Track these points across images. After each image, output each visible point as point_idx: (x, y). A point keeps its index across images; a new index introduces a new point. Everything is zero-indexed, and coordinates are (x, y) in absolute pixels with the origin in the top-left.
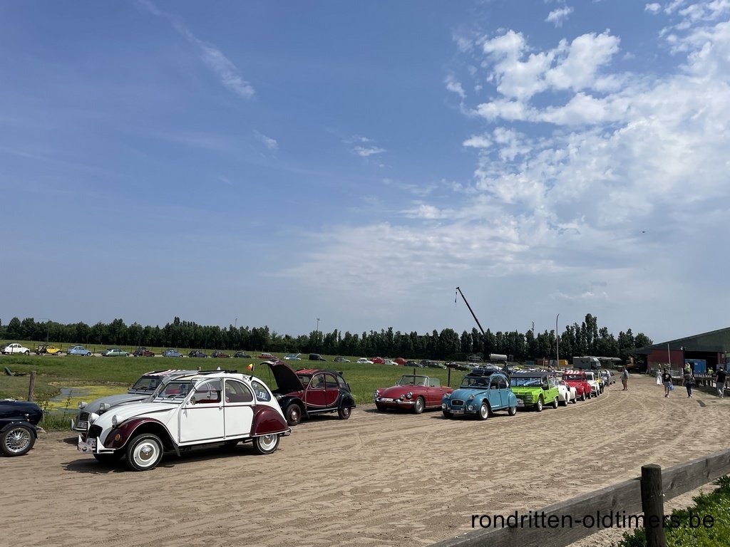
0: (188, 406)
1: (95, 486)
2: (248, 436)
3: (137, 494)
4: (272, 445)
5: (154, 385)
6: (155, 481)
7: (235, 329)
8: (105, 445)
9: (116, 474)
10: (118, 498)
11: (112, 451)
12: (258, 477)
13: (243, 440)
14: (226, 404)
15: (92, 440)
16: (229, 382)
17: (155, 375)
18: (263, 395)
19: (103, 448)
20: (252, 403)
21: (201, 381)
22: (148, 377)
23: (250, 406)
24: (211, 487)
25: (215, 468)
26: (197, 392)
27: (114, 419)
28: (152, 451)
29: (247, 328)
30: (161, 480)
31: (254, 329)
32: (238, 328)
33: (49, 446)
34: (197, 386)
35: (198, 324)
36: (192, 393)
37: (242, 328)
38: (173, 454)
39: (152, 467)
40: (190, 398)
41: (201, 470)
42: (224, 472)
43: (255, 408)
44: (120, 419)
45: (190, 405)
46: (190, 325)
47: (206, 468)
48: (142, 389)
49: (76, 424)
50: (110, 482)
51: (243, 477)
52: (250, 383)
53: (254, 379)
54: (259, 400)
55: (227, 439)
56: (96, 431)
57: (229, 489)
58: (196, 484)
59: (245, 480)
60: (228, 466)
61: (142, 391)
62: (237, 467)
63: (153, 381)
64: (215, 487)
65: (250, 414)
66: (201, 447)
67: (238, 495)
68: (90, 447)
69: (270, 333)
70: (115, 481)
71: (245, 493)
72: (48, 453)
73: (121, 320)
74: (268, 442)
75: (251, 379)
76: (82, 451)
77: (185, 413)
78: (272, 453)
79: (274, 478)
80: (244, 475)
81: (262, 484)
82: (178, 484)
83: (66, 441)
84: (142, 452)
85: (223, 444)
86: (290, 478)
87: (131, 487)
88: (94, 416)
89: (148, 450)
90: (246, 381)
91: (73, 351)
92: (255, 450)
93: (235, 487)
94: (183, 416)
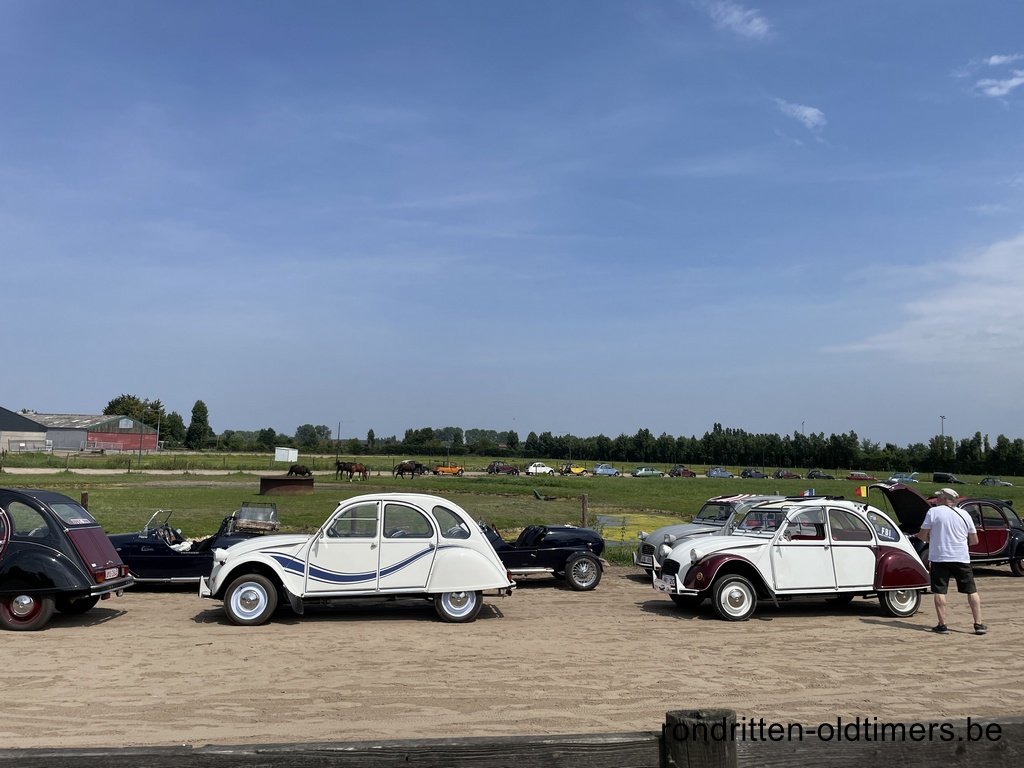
0: (781, 543)
1: (685, 633)
2: (871, 589)
3: (738, 648)
4: (909, 605)
5: (723, 513)
6: (755, 635)
7: (803, 437)
8: (686, 584)
9: (702, 621)
10: (717, 649)
11: (695, 593)
12: (899, 647)
13: (864, 594)
14: (834, 542)
15: (668, 577)
16: (834, 513)
17: (724, 500)
18: (887, 533)
19: (684, 588)
20: (872, 543)
21: (794, 510)
22: (715, 503)
23: (869, 547)
24: (835, 650)
25: (831, 627)
26: (791, 524)
27: (693, 552)
28: (742, 598)
29: (822, 434)
30: (763, 635)
31: (833, 437)
32: (807, 436)
33: (613, 581)
34: (791, 516)
35: (748, 432)
36: (784, 526)
37: (813, 435)
38: (770, 605)
39: (744, 618)
40: (782, 533)
41: (811, 628)
42: (845, 635)
43: (877, 550)
44: (700, 554)
45: (784, 541)
46: (736, 433)
47: (817, 627)
48: (710, 518)
49: (639, 558)
50: (700, 629)
51: (876, 643)
52: (865, 514)
53: (870, 508)
54: (883, 539)
55: (840, 590)
56: (671, 567)
57: (861, 656)
58: (812, 645)
59: (881, 647)
60: (849, 628)
61: (711, 522)
62: (863, 631)
63: (722, 509)
64: (840, 651)
65: (870, 559)
66: (806, 599)
67: (877, 665)
68: (668, 586)
69: (860, 441)
70: (706, 629)
71: (887, 665)
72: (615, 590)
73: (647, 430)
74: (904, 601)
75: (865, 508)
76: (659, 590)
77: (778, 550)
78: (911, 616)
79: (926, 651)
80: (877, 641)
81: (909, 657)
82: (789, 642)
83: (629, 577)
84: (730, 597)
85: (835, 597)
86: (952, 652)
87: (729, 638)
88: (667, 549)
89: (737, 595)
90: (860, 512)
91: (599, 471)
92: (884, 611)
93: (869, 655)
94: (776, 555)
